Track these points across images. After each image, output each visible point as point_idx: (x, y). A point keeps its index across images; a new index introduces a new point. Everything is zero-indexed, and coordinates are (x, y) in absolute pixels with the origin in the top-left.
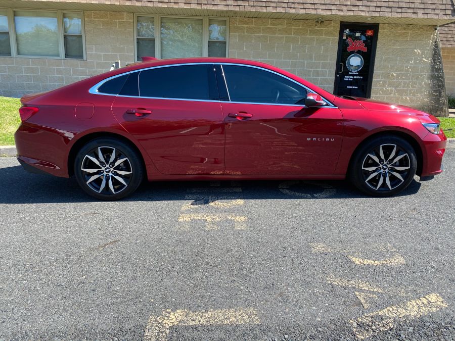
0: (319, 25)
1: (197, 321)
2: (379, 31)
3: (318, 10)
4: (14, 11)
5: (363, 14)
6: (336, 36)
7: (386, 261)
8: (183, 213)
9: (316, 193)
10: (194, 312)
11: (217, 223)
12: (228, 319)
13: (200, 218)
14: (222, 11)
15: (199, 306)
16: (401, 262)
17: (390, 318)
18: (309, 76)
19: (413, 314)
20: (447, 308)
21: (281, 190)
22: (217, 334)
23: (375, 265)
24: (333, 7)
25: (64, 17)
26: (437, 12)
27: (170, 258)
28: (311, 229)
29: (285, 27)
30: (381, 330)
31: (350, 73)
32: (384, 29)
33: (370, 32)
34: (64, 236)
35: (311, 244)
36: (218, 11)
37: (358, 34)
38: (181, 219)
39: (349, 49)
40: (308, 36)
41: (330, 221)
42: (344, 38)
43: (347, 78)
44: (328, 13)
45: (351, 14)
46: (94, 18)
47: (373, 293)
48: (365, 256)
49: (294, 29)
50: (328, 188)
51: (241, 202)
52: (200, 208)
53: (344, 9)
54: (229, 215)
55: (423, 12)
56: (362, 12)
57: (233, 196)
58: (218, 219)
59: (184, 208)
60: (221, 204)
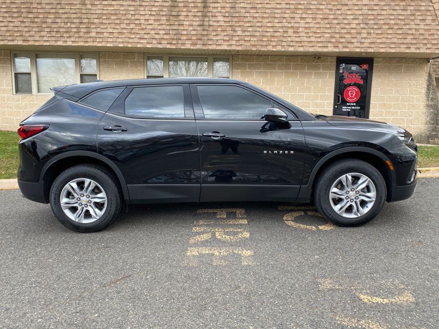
0: (316, 60)
2: (374, 64)
3: (315, 47)
4: (36, 54)
5: (358, 50)
6: (333, 70)
7: (395, 299)
8: (191, 246)
9: (321, 225)
11: (224, 258)
13: (207, 252)
14: (226, 51)
16: (411, 300)
18: (308, 107)
21: (286, 222)
23: (384, 303)
24: (329, 45)
25: (81, 58)
26: (428, 46)
27: (179, 295)
28: (318, 264)
29: (284, 63)
31: (348, 104)
32: (378, 63)
33: (365, 65)
34: (78, 271)
35: (319, 280)
36: (222, 50)
37: (354, 68)
38: (189, 253)
39: (346, 82)
41: (336, 255)
42: (341, 71)
43: (345, 109)
44: (325, 50)
45: (348, 50)
46: (108, 58)
48: (373, 294)
49: (293, 64)
51: (247, 235)
52: (207, 241)
53: (340, 45)
54: (236, 249)
55: (416, 47)
56: (357, 48)
57: (239, 228)
58: (226, 254)
59: (192, 241)
60: (227, 237)
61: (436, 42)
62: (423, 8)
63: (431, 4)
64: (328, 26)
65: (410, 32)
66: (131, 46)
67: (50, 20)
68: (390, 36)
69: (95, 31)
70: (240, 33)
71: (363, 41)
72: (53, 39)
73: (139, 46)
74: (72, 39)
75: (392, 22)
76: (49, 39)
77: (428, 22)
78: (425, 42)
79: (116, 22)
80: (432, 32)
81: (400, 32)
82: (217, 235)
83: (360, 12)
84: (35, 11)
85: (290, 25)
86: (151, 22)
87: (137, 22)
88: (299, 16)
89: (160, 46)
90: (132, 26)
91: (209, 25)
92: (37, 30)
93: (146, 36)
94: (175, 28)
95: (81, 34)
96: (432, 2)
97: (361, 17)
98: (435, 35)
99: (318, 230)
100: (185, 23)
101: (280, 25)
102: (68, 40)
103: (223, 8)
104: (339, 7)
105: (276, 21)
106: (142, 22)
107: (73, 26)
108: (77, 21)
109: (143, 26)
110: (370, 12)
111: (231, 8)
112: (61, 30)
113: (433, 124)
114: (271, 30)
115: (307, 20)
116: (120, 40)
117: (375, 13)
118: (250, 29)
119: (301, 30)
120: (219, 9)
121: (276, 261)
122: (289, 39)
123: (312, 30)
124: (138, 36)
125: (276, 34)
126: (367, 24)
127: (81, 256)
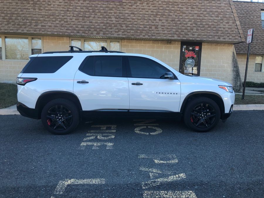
0: (169, 44)
1: (79, 183)
3: (167, 37)
4: (6, 36)
5: (191, 39)
6: (179, 49)
7: (169, 161)
8: (84, 142)
9: (151, 133)
10: (78, 180)
11: (98, 146)
12: (92, 182)
13: (91, 144)
14: (117, 37)
15: (81, 178)
16: (176, 162)
17: (159, 182)
19: (169, 180)
20: (185, 178)
21: (135, 131)
22: (86, 187)
23: (164, 163)
24: (175, 35)
25: (32, 39)
27: (73, 160)
28: (142, 149)
29: (151, 45)
30: (154, 185)
31: (187, 69)
32: (205, 46)
33: (197, 47)
35: (139, 155)
37: (191, 48)
38: (82, 144)
39: (186, 56)
40: (164, 49)
41: (152, 145)
42: (183, 50)
43: (186, 72)
44: (173, 38)
45: (185, 39)
46: (48, 40)
47: (158, 173)
48: (161, 160)
49: (156, 46)
50: (159, 130)
51: (113, 137)
52: (92, 140)
53: (181, 36)
54: (105, 143)
55: (223, 38)
56: (190, 37)
57: (110, 134)
58: (100, 145)
59: (85, 139)
60: (103, 138)
61: (234, 35)
62: (227, 16)
63: (232, 14)
64: (174, 25)
65: (220, 29)
66: (61, 34)
67: (14, 18)
68: (209, 32)
69: (41, 24)
70: (124, 28)
71: (194, 34)
72: (15, 28)
73: (66, 34)
74: (27, 29)
75: (210, 23)
76: (14, 29)
77: (230, 24)
78: (228, 35)
79: (53, 20)
80: (232, 30)
81: (215, 29)
82: (98, 137)
83: (192, 18)
84: (5, 12)
85: (153, 24)
86: (74, 20)
87: (65, 20)
88: (158, 19)
89: (78, 34)
90: (62, 22)
91: (107, 23)
92: (6, 23)
93: (70, 28)
94: (87, 24)
95: (33, 26)
96: (233, 13)
97: (193, 20)
98: (234, 31)
99: (150, 134)
100: (93, 21)
101: (147, 24)
102: (24, 29)
103: (115, 13)
104: (181, 14)
105: (145, 21)
106: (69, 20)
107: (28, 21)
108: (30, 18)
109: (69, 23)
110: (198, 18)
111: (120, 13)
112: (20, 24)
113: (236, 81)
114: (142, 26)
115: (163, 21)
116: (55, 30)
117: (201, 18)
118: (131, 26)
119: (159, 26)
120: (113, 13)
121: (123, 147)
122: (153, 32)
123: (166, 27)
124: (66, 28)
125: (145, 29)
126: (196, 24)
127: (28, 145)
